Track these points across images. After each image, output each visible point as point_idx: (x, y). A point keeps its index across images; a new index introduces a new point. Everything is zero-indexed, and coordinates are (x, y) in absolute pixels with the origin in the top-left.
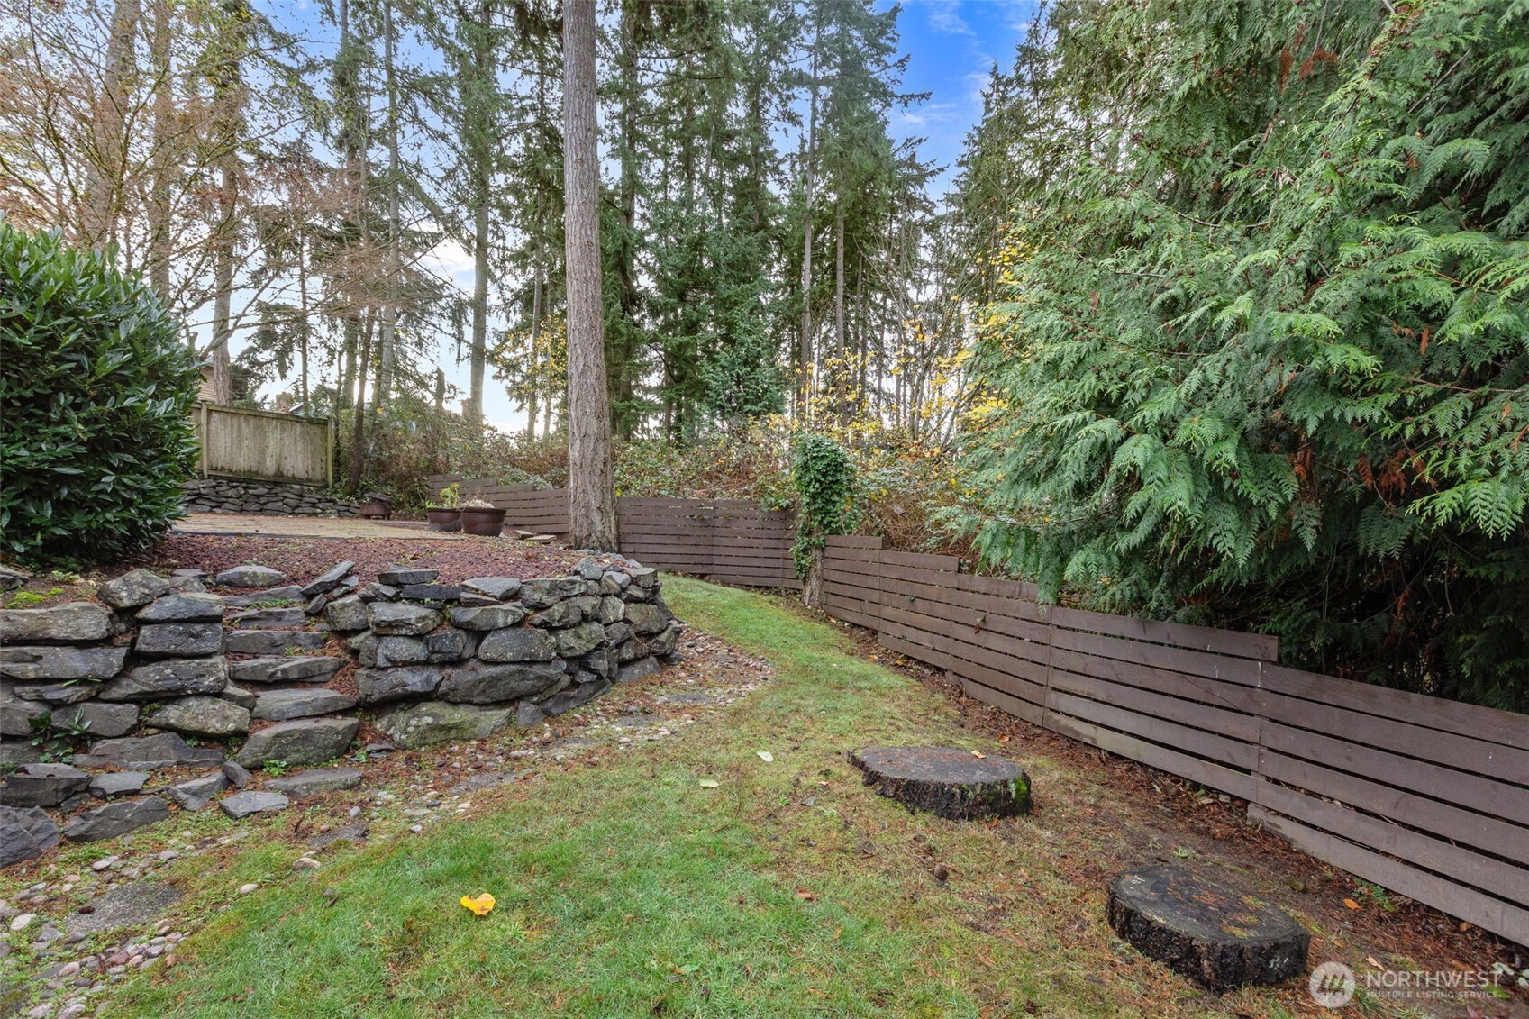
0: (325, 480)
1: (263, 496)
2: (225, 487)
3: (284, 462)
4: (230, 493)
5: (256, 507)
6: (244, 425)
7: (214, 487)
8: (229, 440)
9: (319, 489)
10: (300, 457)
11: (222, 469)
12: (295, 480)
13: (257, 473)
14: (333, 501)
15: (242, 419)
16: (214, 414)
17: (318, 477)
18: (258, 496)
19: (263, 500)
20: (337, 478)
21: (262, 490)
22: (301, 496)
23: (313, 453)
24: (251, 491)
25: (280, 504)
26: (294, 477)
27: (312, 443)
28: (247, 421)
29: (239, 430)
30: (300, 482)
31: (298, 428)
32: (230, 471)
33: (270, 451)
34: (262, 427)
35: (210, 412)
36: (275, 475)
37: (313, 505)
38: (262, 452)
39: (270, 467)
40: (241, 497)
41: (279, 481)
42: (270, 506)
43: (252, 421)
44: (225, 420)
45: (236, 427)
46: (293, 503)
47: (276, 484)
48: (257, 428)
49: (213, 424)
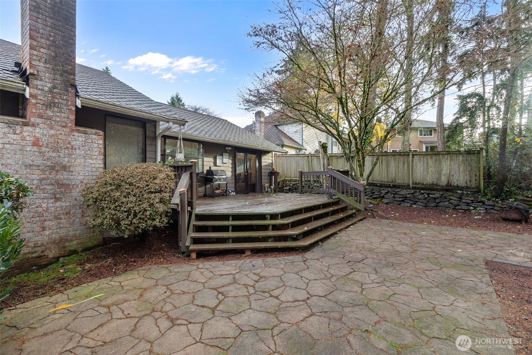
0: (478, 187)
1: (437, 198)
2: (418, 194)
3: (452, 178)
4: (420, 197)
5: (433, 204)
6: (430, 160)
7: (413, 194)
8: (422, 168)
9: (474, 193)
10: (461, 174)
11: (419, 183)
12: (458, 188)
13: (437, 185)
14: (483, 203)
15: (429, 157)
16: (415, 157)
17: (474, 185)
18: (435, 199)
19: (437, 201)
20: (487, 186)
21: (437, 195)
22: (460, 198)
23: (470, 172)
24: (431, 196)
25: (447, 203)
26: (458, 186)
27: (470, 165)
28: (431, 158)
29: (427, 163)
30: (462, 189)
31: (461, 158)
32: (423, 184)
33: (444, 172)
34: (439, 160)
35: (413, 155)
36: (446, 186)
37: (468, 204)
38: (440, 173)
39: (444, 181)
40: (426, 199)
41: (449, 188)
42: (442, 204)
43: (434, 158)
44: (420, 159)
45: (426, 161)
46: (455, 203)
47: (447, 190)
48: (436, 160)
49: (415, 161)
